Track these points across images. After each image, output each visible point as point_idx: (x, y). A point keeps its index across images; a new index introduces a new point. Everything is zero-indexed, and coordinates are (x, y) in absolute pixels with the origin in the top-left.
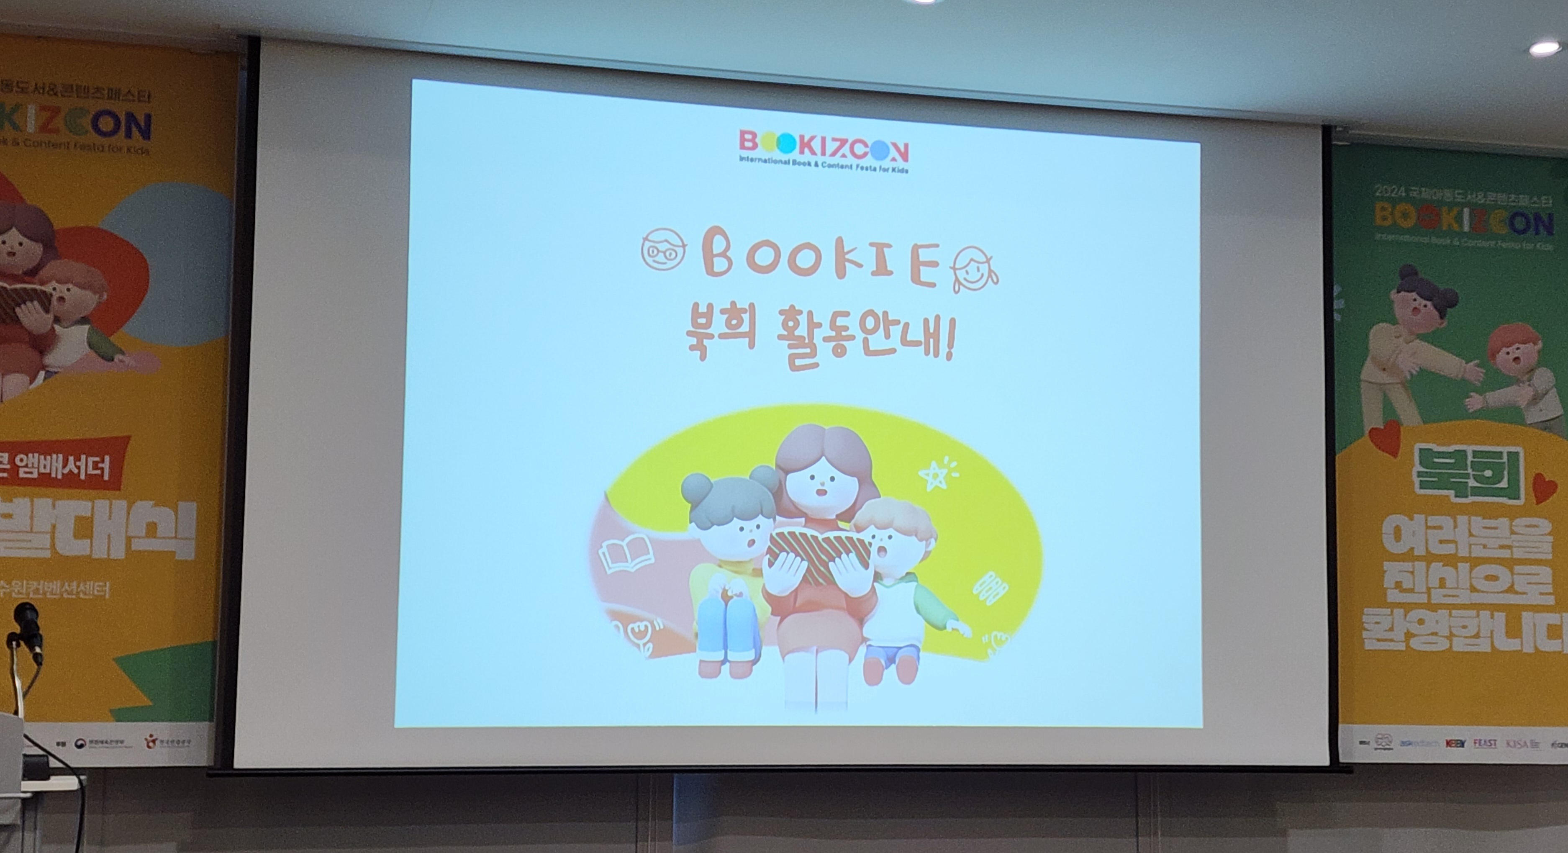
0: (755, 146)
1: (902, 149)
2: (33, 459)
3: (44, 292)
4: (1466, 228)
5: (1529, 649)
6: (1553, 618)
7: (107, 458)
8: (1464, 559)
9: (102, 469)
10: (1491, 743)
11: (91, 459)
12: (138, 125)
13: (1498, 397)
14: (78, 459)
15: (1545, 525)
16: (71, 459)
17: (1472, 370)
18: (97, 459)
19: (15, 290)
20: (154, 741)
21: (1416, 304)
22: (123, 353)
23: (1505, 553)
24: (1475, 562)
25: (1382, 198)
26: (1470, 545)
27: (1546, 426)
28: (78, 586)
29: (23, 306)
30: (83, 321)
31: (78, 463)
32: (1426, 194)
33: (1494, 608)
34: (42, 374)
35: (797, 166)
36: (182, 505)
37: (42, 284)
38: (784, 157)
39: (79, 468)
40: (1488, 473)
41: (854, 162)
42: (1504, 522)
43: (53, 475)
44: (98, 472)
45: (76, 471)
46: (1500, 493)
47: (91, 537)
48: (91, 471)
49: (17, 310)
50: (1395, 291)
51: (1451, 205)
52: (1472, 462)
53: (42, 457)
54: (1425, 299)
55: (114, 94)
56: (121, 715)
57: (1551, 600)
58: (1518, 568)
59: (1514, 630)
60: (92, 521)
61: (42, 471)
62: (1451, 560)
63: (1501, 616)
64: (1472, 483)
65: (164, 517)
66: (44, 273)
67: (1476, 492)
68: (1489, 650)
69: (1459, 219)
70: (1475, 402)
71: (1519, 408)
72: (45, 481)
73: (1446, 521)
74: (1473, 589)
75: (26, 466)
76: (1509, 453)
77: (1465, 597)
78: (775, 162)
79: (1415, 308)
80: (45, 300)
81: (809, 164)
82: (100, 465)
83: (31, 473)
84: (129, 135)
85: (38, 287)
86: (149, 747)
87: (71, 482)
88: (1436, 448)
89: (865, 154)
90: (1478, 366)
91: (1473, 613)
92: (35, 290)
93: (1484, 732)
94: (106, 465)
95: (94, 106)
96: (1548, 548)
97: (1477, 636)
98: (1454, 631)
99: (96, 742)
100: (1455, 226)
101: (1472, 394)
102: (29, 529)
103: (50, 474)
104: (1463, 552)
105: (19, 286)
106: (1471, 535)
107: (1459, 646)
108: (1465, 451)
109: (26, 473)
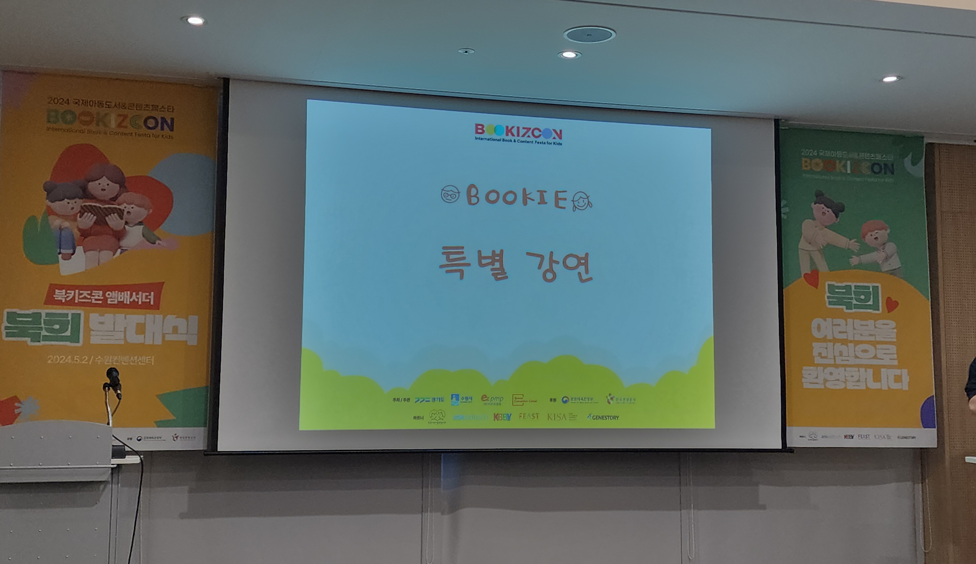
0: (483, 132)
1: (559, 132)
2: (114, 294)
3: (120, 209)
4: (849, 172)
5: (885, 388)
6: (898, 372)
7: (152, 293)
8: (851, 342)
9: (150, 299)
10: (867, 436)
11: (144, 294)
12: (167, 124)
13: (867, 258)
14: (137, 294)
15: (893, 324)
16: (134, 293)
17: (853, 245)
18: (148, 294)
19: (105, 208)
20: (176, 437)
21: (824, 210)
22: (160, 239)
23: (872, 339)
24: (857, 343)
25: (806, 157)
26: (854, 334)
27: (893, 272)
28: (138, 358)
29: (109, 216)
30: (140, 223)
31: (137, 296)
32: (828, 154)
33: (867, 367)
34: (119, 250)
35: (505, 142)
36: (191, 317)
37: (119, 205)
38: (498, 138)
39: (138, 298)
40: (863, 297)
41: (534, 139)
42: (871, 322)
43: (125, 302)
44: (148, 300)
45: (136, 300)
46: (869, 307)
47: (144, 333)
48: (144, 300)
49: (107, 218)
50: (813, 203)
51: (840, 160)
52: (854, 291)
53: (120, 293)
54: (828, 207)
55: (155, 107)
56: (161, 424)
57: (896, 363)
58: (879, 346)
59: (877, 378)
60: (145, 326)
61: (119, 300)
62: (845, 342)
63: (870, 371)
64: (854, 302)
65: (181, 323)
66: (120, 199)
67: (856, 306)
68: (864, 388)
69: (845, 166)
70: (854, 260)
71: (878, 264)
72: (121, 305)
73: (841, 321)
74: (856, 357)
75: (111, 298)
76: (873, 287)
77: (852, 361)
78: (494, 140)
79: (823, 213)
80: (120, 213)
81: (511, 141)
82: (149, 297)
83: (114, 301)
84: (162, 129)
85: (118, 207)
86: (174, 440)
87: (134, 305)
88: (836, 284)
89: (540, 135)
90: (855, 242)
91: (856, 369)
92: (116, 208)
93: (864, 431)
94: (152, 297)
95: (146, 114)
96: (894, 335)
97: (858, 381)
98: (847, 378)
99: (147, 438)
100: (843, 171)
101: (853, 256)
102: (113, 330)
103: (123, 302)
104: (850, 338)
105: (107, 206)
106: (854, 329)
107: (850, 386)
108: (850, 286)
109: (111, 301)
